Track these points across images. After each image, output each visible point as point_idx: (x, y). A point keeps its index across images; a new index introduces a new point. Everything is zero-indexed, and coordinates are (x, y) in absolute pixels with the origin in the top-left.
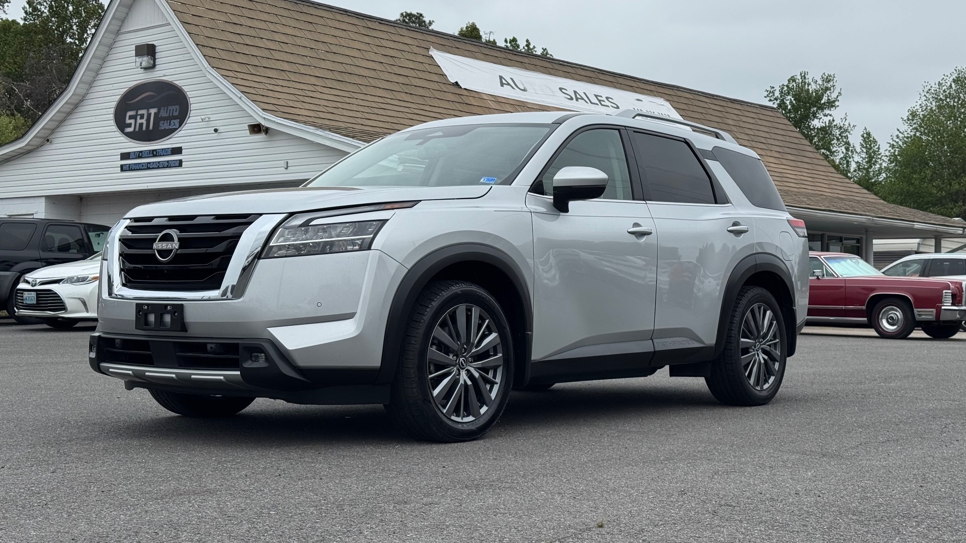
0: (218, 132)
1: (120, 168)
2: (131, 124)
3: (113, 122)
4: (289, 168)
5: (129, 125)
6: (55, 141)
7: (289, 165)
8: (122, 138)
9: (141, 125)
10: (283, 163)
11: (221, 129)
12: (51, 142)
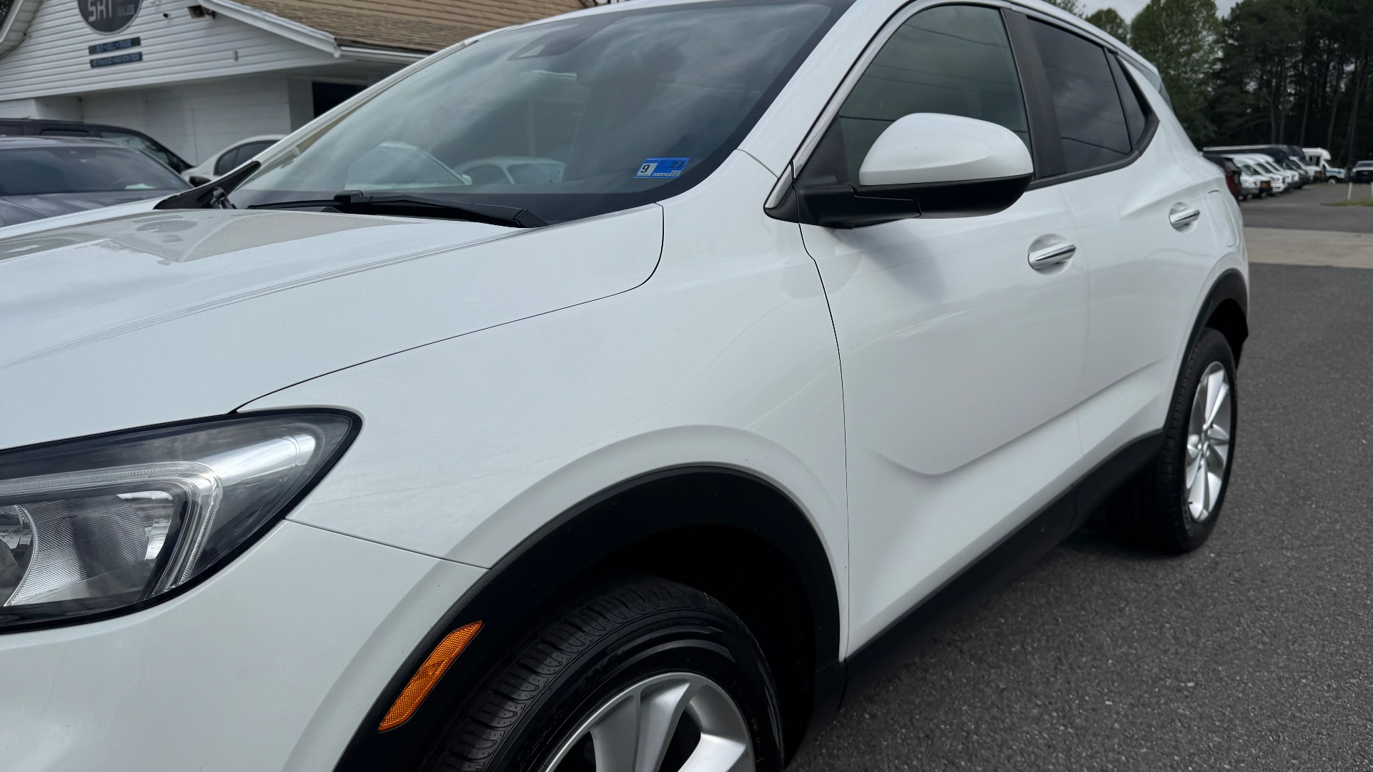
0: (169, 17)
1: (89, 65)
2: (93, 12)
3: (77, 11)
4: (240, 59)
5: (92, 14)
6: (34, 35)
7: (239, 55)
8: (87, 29)
9: (102, 11)
10: (231, 53)
11: (172, 14)
12: (30, 36)
